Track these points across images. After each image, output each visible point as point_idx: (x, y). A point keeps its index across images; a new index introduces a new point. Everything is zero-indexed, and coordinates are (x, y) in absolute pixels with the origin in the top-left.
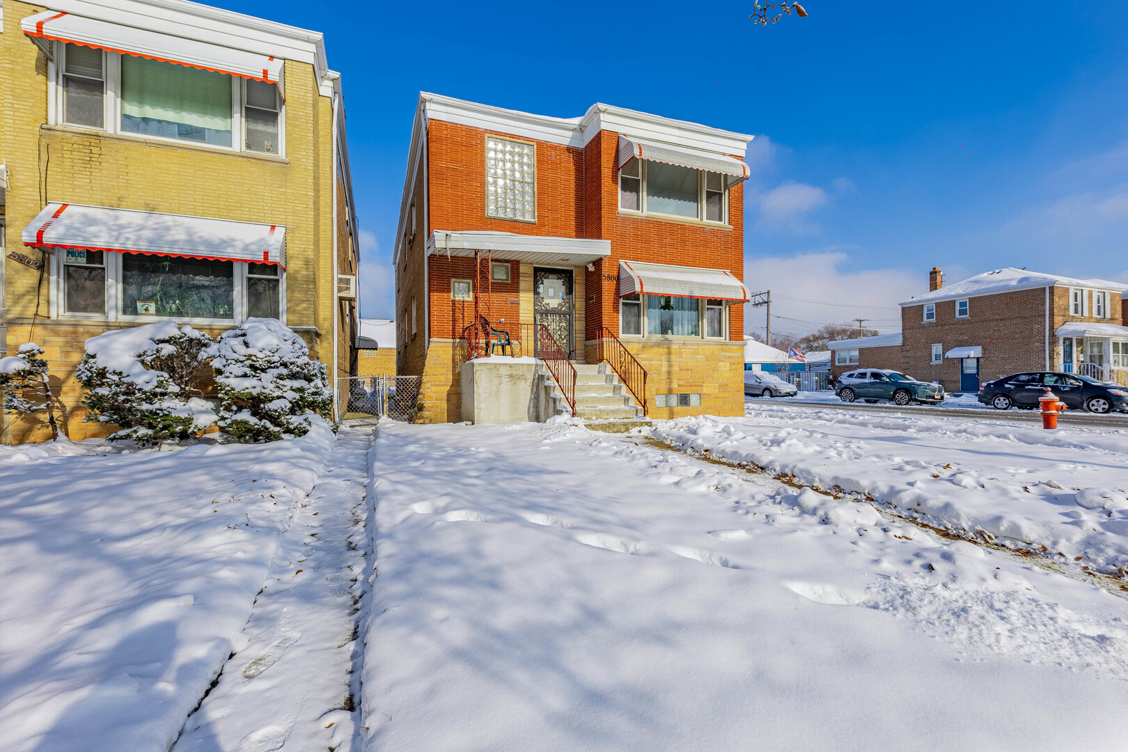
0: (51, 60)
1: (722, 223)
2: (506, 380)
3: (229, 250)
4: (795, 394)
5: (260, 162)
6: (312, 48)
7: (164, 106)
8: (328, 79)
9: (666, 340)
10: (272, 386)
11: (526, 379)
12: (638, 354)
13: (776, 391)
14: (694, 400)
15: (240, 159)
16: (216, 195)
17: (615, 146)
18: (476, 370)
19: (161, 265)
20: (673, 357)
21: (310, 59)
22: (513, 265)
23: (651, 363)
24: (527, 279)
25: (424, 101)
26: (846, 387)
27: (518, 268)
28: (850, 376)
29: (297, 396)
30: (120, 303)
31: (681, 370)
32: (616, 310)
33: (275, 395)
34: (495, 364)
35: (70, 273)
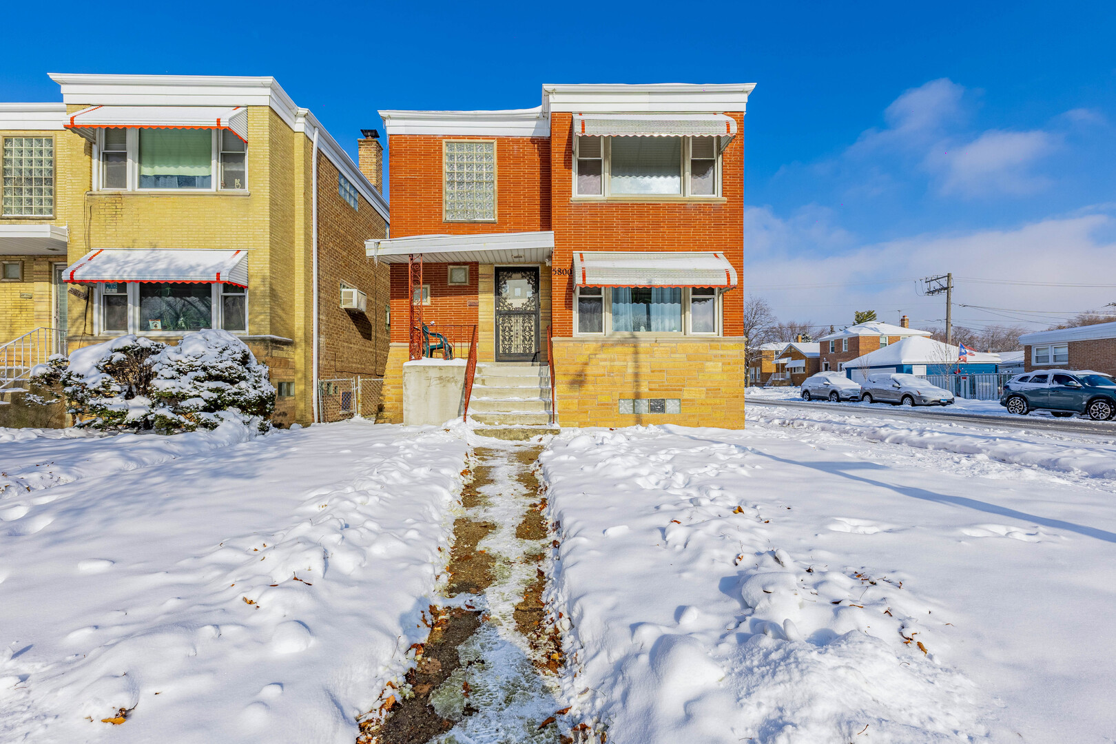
0: (95, 143)
1: (715, 196)
2: (435, 382)
3: (192, 274)
4: (950, 402)
5: (228, 197)
6: (268, 91)
7: (167, 165)
8: (301, 116)
9: (634, 337)
10: (189, 387)
11: (456, 382)
12: (595, 354)
13: (920, 398)
14: (671, 406)
15: (214, 197)
16: (197, 230)
17: (567, 127)
18: (405, 373)
19: (163, 290)
20: (642, 357)
21: (265, 101)
22: (473, 267)
23: (612, 364)
24: (486, 280)
25: (384, 119)
26: (1015, 395)
27: (477, 270)
28: (1023, 379)
29: (215, 396)
30: (137, 322)
31: (653, 372)
32: (569, 305)
33: (191, 394)
34: (424, 367)
35: (109, 301)
